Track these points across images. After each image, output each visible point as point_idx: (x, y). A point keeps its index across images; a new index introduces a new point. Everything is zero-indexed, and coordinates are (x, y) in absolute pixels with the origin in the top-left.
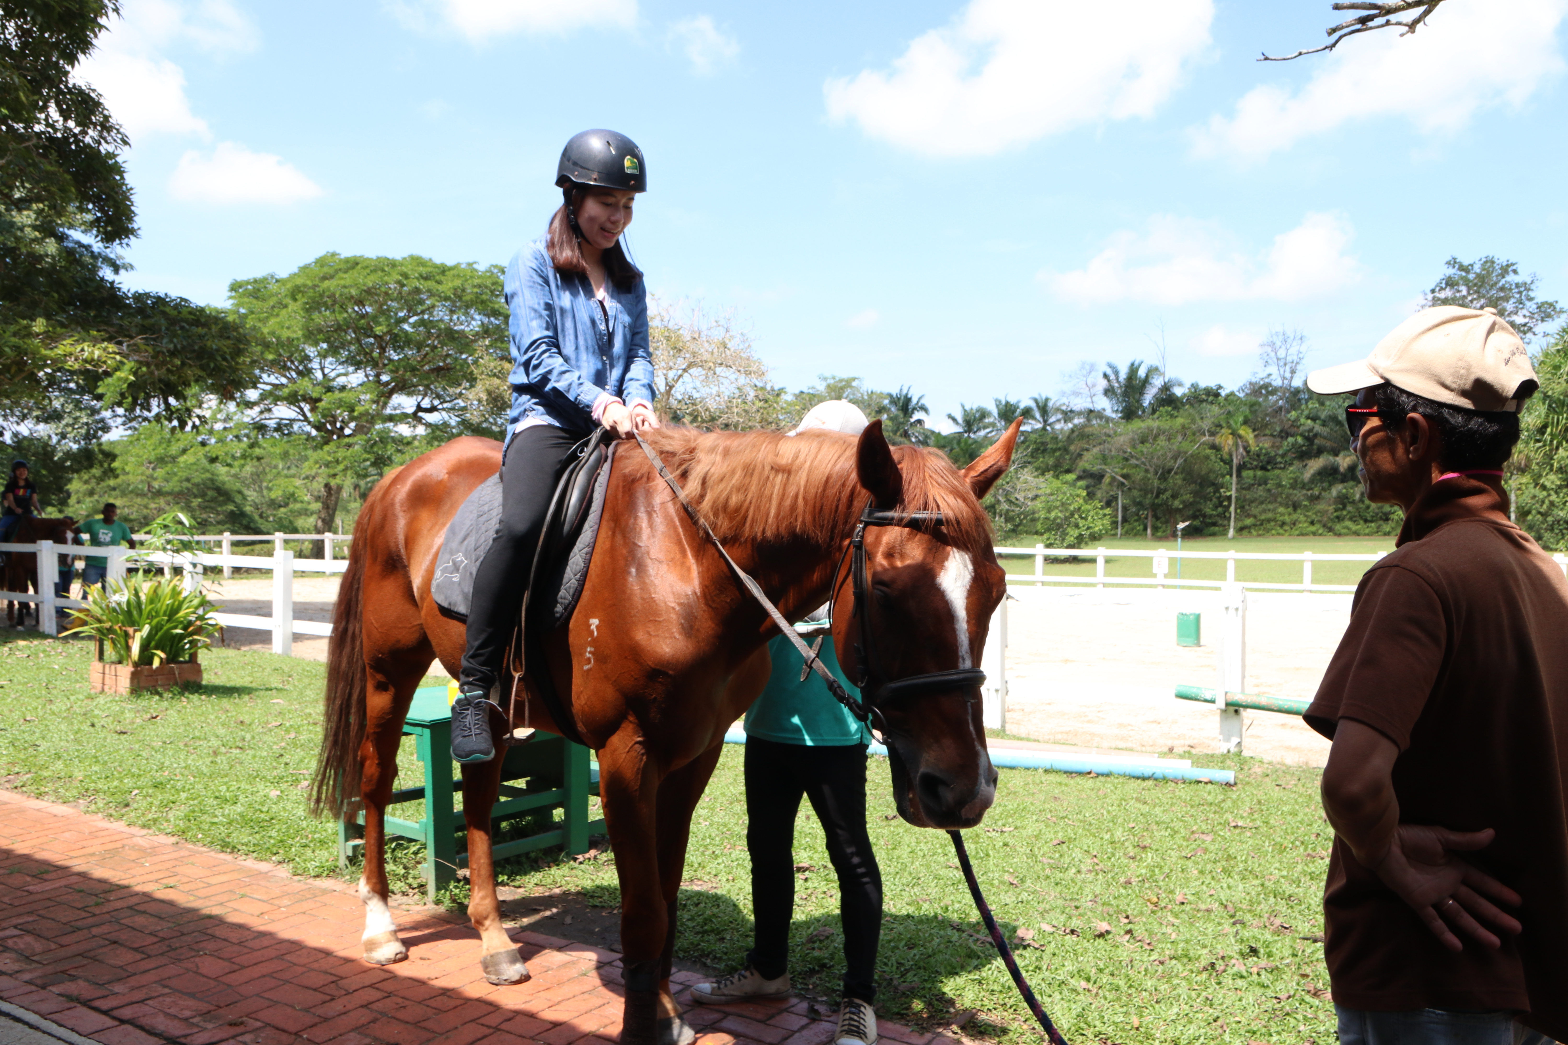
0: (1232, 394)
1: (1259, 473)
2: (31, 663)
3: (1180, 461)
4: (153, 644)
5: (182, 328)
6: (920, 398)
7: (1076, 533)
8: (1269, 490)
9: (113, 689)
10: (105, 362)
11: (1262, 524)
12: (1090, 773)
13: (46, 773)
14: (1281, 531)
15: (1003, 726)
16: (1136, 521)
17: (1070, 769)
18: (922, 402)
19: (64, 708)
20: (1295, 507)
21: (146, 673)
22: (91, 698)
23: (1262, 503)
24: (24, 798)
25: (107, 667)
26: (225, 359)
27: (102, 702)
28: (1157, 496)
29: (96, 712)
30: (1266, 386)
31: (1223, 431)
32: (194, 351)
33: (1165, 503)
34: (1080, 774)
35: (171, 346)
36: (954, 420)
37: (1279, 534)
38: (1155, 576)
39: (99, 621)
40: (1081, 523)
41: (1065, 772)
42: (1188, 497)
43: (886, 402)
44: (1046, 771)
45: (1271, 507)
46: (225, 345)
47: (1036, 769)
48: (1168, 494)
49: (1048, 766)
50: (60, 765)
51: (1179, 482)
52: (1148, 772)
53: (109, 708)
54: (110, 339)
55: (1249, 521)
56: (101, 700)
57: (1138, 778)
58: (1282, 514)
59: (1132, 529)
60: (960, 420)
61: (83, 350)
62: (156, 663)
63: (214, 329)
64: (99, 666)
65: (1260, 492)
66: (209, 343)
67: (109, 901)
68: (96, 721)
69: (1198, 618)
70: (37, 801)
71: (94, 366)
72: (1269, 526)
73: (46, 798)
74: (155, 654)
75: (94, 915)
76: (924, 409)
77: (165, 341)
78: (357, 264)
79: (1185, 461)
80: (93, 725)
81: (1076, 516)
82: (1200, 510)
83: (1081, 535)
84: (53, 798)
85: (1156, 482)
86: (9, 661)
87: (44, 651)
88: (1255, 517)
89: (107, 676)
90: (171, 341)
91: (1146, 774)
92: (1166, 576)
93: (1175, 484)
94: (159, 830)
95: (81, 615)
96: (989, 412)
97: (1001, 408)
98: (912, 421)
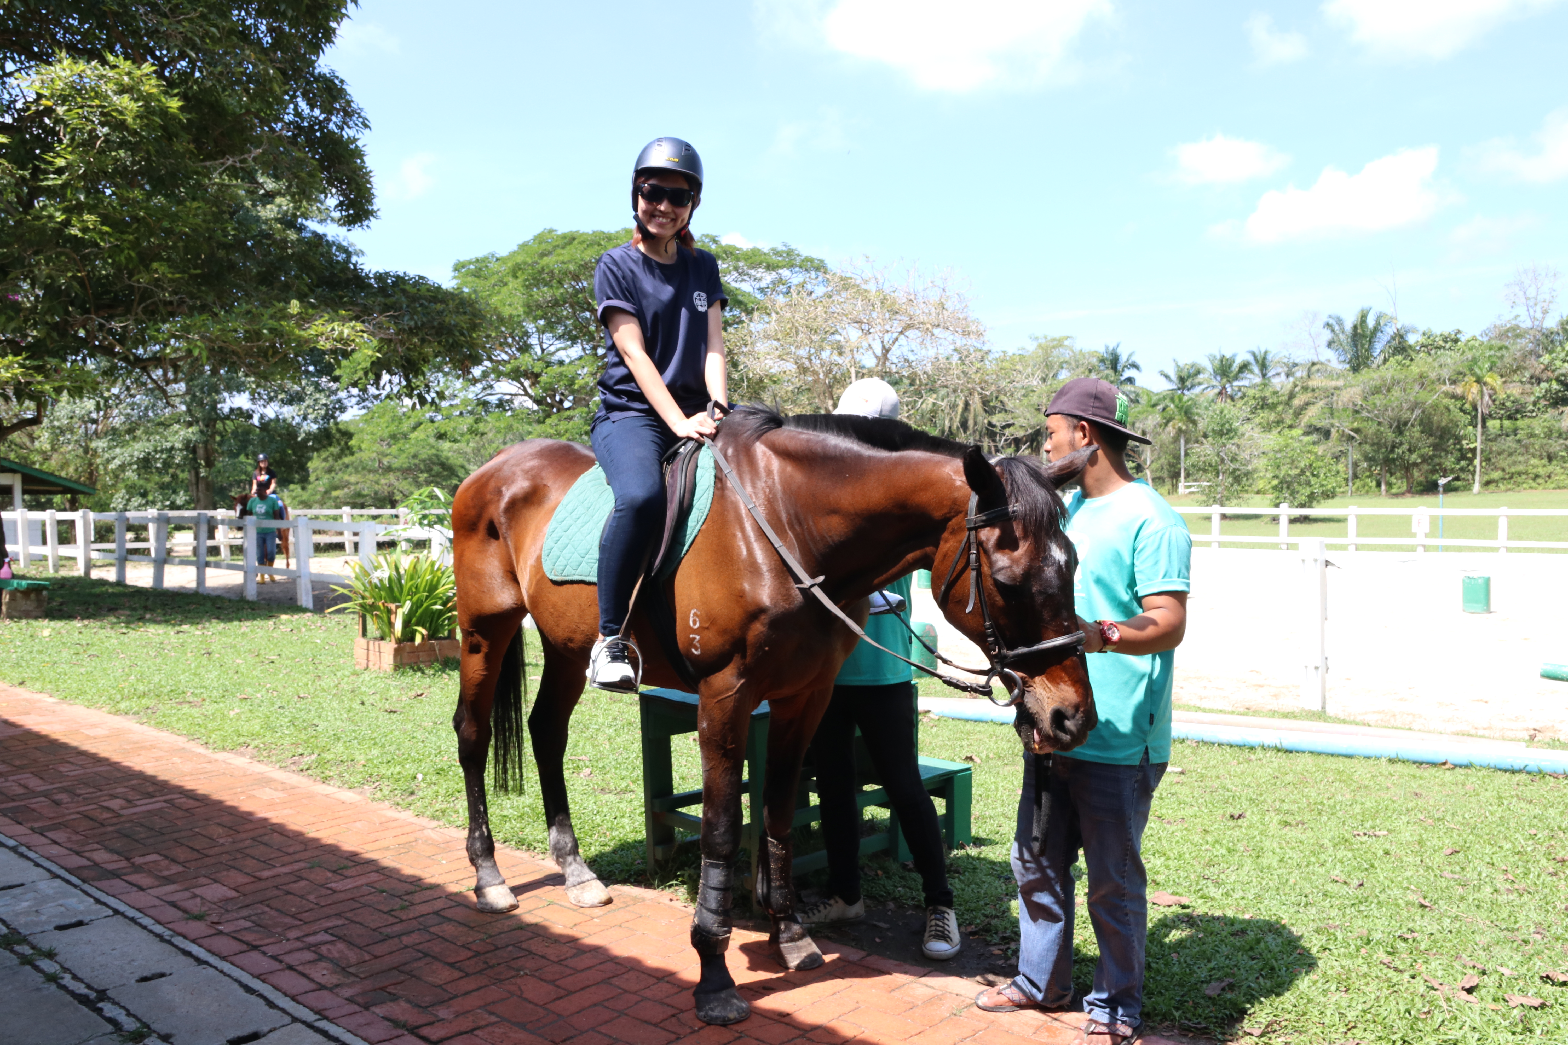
0: (1474, 339)
1: (1507, 423)
2: (295, 638)
3: (1417, 412)
4: (414, 620)
5: (421, 305)
6: (1130, 355)
7: (1307, 491)
8: (1519, 441)
9: (377, 666)
10: (353, 341)
11: (1511, 478)
12: (1444, 764)
13: (328, 756)
14: (1534, 485)
15: (1323, 707)
16: (1368, 477)
17: (1420, 759)
18: (1133, 359)
19: (332, 684)
20: (1550, 458)
21: (408, 649)
22: (356, 674)
23: (1510, 455)
24: (311, 782)
25: (371, 643)
26: (462, 334)
27: (367, 679)
28: (1392, 451)
29: (363, 689)
30: (1513, 329)
31: (1466, 379)
32: (434, 327)
33: (1400, 457)
34: (1433, 764)
35: (412, 323)
36: (1167, 377)
37: (1531, 488)
38: (1414, 535)
39: (363, 598)
40: (1313, 480)
41: (1414, 763)
42: (1428, 451)
43: (1094, 360)
44: (1391, 761)
45: (1520, 458)
46: (462, 321)
47: (1378, 758)
48: (1406, 447)
49: (1393, 755)
50: (340, 747)
51: (1417, 435)
52: (1518, 764)
53: (374, 685)
54: (357, 318)
55: (1496, 475)
56: (366, 676)
57: (1506, 771)
58: (1534, 467)
59: (1364, 486)
60: (1173, 376)
61: (333, 329)
62: (418, 640)
63: (451, 305)
64: (363, 642)
65: (1509, 443)
66: (447, 319)
67: (413, 904)
68: (365, 699)
69: (1488, 581)
70: (324, 786)
71: (344, 345)
72: (1519, 479)
73: (332, 783)
74: (416, 631)
75: (402, 921)
76: (1135, 366)
77: (406, 318)
78: (574, 239)
79: (1423, 412)
80: (363, 703)
81: (1308, 474)
82: (1440, 464)
83: (1312, 493)
84: (339, 784)
85: (1390, 436)
86: (275, 635)
87: (305, 625)
88: (1503, 470)
89: (371, 653)
90: (412, 319)
91: (1517, 766)
92: (1426, 535)
93: (1412, 438)
94: (450, 822)
95: (346, 591)
96: (1204, 369)
97: (1217, 363)
98: (1123, 378)
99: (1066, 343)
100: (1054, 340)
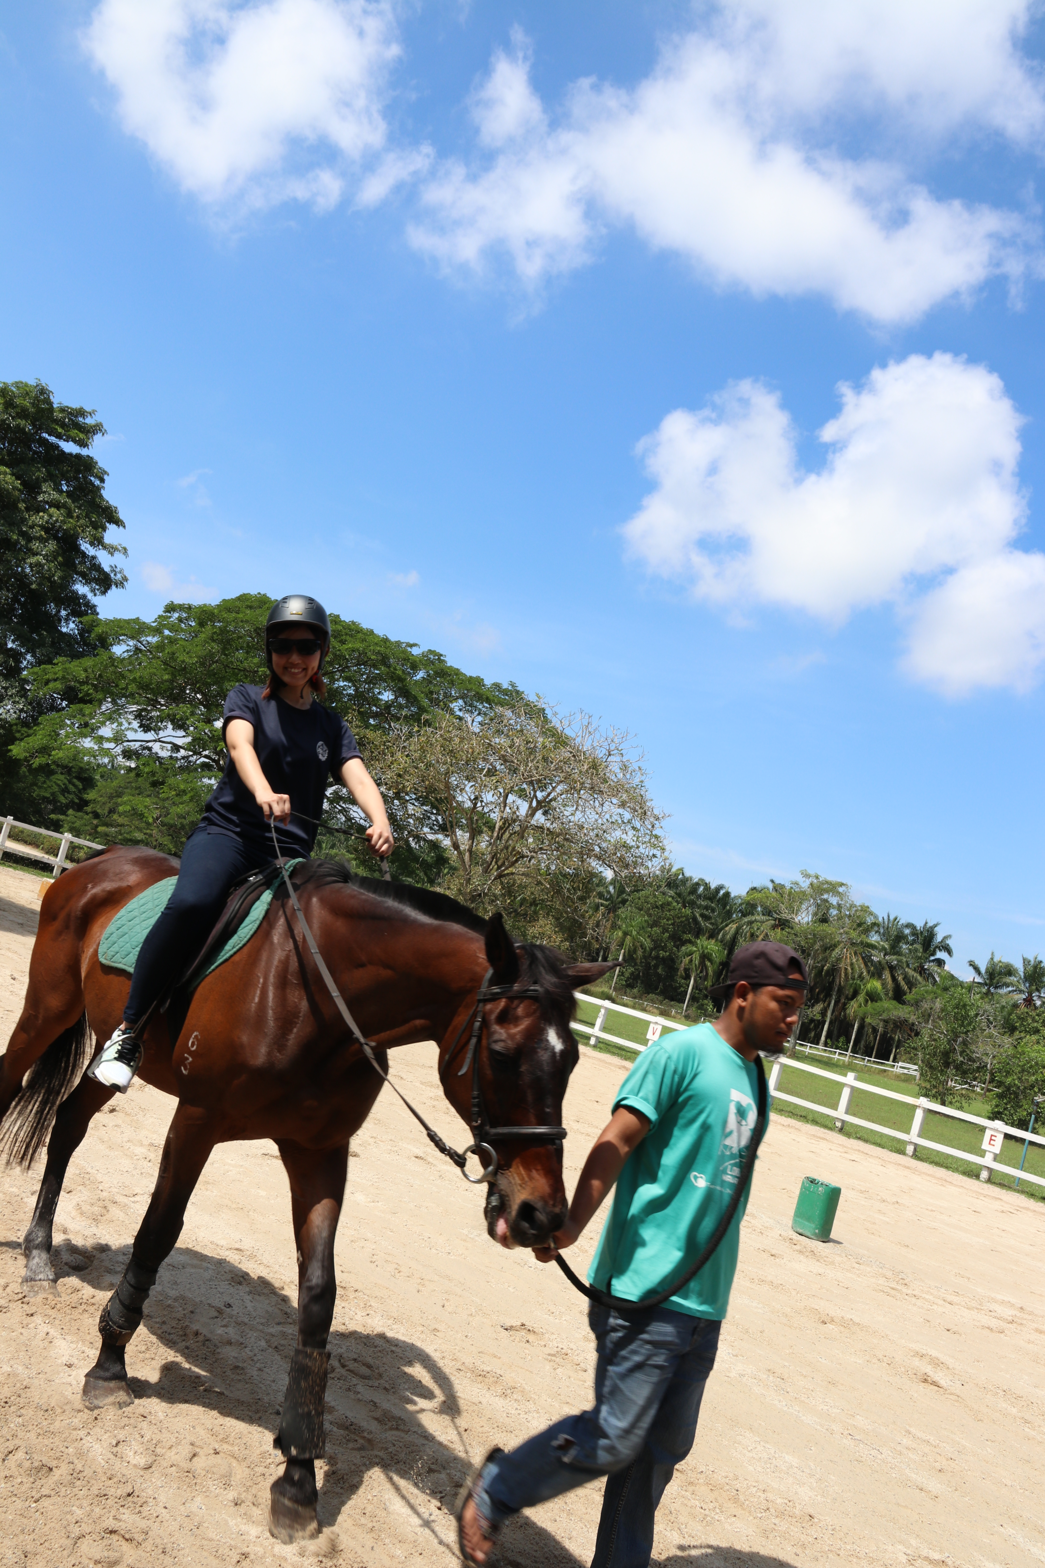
6: (946, 938)
18: (948, 942)
36: (977, 969)
38: (982, 1153)
43: (907, 931)
60: (983, 970)
69: (833, 1195)
76: (948, 949)
92: (996, 1158)
96: (1016, 970)
97: (1030, 968)
98: (932, 958)
99: (841, 890)
100: (827, 882)
